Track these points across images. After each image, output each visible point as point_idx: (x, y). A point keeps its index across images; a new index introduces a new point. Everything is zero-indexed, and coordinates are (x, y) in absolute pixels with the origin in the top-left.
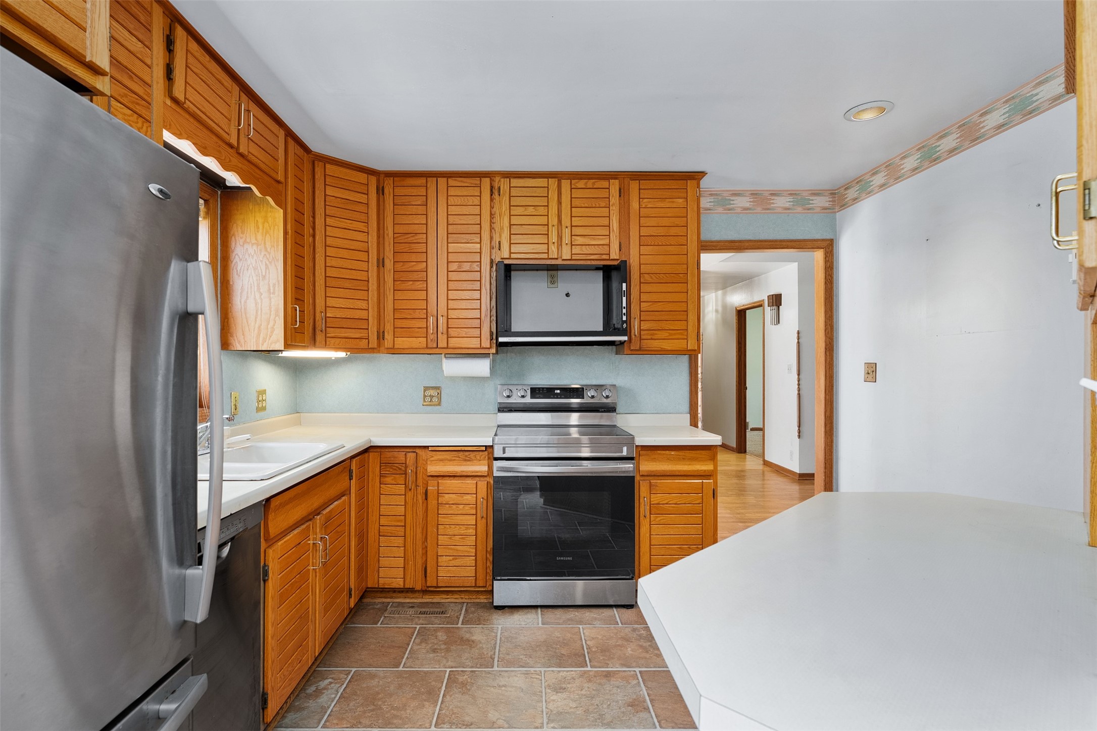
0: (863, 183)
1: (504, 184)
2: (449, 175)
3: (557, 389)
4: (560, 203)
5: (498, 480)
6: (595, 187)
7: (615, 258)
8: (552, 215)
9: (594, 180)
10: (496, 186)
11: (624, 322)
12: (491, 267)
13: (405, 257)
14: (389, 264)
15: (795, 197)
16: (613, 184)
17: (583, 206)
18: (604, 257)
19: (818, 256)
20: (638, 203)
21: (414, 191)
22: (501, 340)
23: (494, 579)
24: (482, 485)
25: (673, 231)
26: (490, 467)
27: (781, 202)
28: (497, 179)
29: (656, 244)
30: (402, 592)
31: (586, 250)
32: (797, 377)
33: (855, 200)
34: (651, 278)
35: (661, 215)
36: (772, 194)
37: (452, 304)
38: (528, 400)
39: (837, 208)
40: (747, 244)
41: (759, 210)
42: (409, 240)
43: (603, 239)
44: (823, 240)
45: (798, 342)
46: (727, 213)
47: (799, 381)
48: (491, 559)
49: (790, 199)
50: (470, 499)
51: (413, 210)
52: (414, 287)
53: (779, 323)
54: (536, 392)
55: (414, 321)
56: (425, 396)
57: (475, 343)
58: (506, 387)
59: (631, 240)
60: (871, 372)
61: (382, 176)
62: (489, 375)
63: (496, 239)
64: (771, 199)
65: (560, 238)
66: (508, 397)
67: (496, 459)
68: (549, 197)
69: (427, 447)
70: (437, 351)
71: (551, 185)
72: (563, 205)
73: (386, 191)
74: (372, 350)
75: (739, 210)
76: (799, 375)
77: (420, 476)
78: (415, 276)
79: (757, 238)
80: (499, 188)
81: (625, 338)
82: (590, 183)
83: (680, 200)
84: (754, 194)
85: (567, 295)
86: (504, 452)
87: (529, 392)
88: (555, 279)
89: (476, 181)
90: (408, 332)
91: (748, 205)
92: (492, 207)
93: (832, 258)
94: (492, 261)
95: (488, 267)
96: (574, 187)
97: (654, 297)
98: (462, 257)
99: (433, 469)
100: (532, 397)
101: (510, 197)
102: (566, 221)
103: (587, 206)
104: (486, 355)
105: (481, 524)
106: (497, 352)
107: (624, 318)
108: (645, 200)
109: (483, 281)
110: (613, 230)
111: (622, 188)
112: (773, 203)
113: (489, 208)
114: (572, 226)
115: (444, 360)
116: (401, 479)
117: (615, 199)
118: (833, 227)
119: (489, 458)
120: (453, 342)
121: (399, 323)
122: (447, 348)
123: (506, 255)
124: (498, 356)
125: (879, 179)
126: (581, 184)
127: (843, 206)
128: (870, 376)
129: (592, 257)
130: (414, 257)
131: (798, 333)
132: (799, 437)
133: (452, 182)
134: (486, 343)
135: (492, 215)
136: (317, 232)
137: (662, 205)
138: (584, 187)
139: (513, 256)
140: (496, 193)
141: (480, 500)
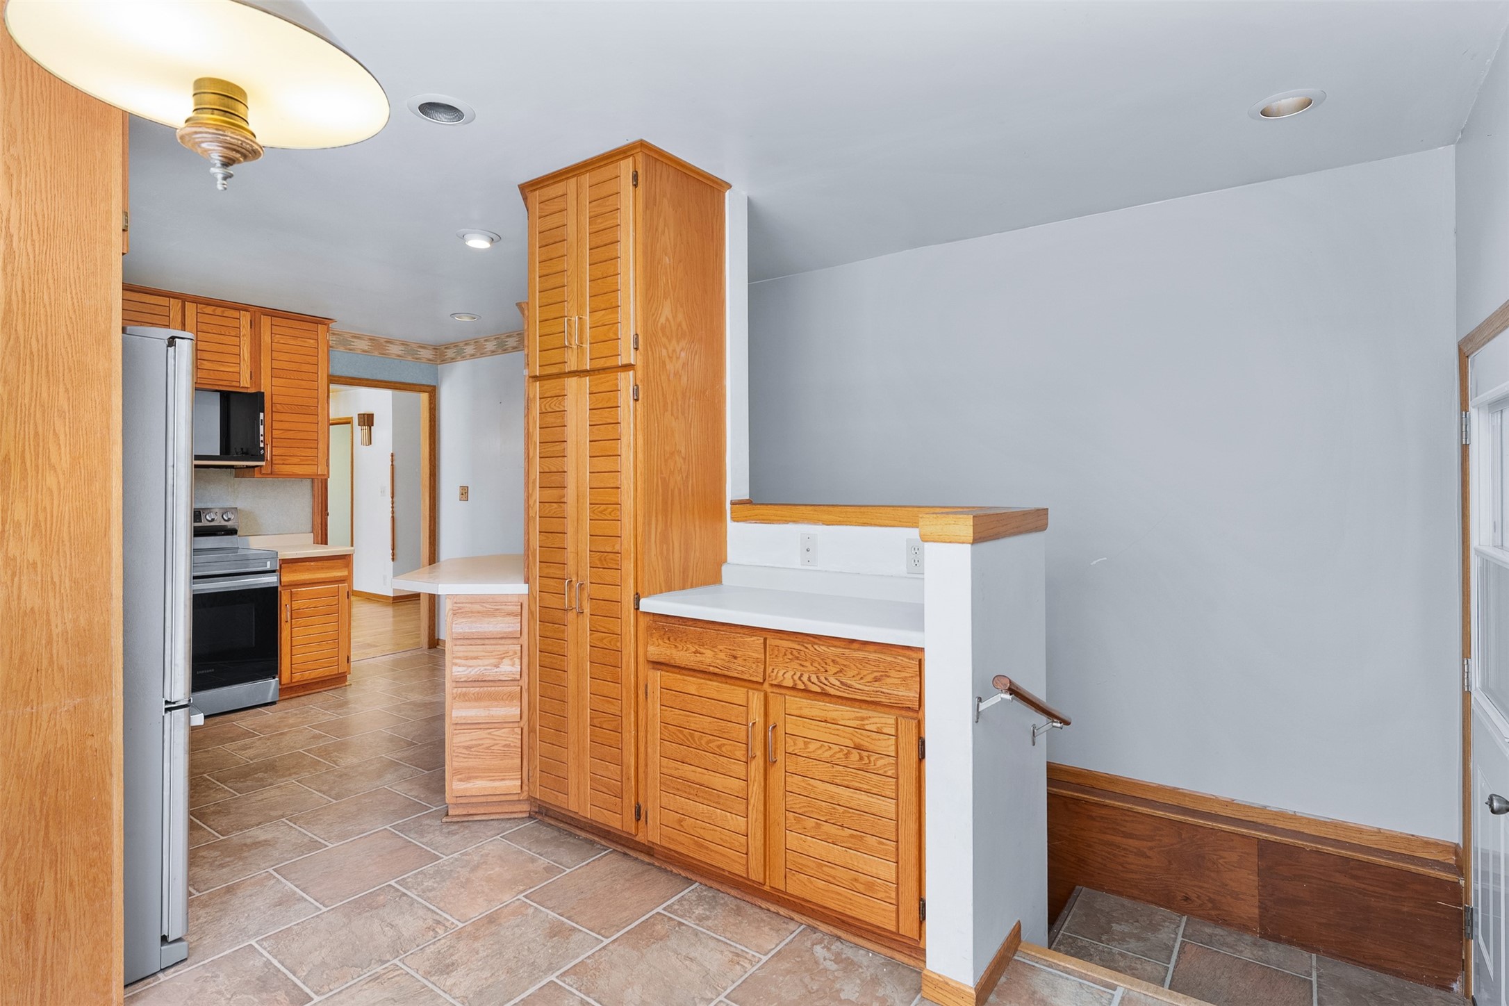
0: (459, 348)
6: (224, 315)
7: (246, 386)
9: (224, 309)
15: (406, 346)
16: (245, 315)
17: (211, 331)
18: (234, 384)
19: (424, 397)
20: (270, 337)
25: (305, 367)
27: (395, 350)
29: (288, 377)
32: (391, 499)
33: (453, 359)
34: (283, 408)
35: (293, 352)
36: (387, 342)
39: (438, 362)
40: (366, 382)
41: (376, 353)
43: (233, 366)
44: (428, 386)
45: (392, 465)
46: (347, 353)
47: (393, 504)
49: (402, 348)
53: (371, 443)
59: (262, 370)
60: (465, 493)
64: (386, 346)
68: (171, 317)
71: (173, 305)
75: (359, 351)
76: (393, 497)
79: (374, 378)
83: (312, 341)
84: (372, 340)
91: (366, 348)
93: (435, 401)
96: (201, 311)
97: (286, 426)
103: (215, 332)
108: (277, 336)
111: (253, 320)
112: (388, 350)
117: (246, 330)
118: (436, 376)
125: (469, 350)
126: (209, 310)
127: (444, 361)
128: (464, 496)
129: (221, 383)
131: (392, 456)
132: (393, 559)
137: (294, 343)
138: (212, 313)
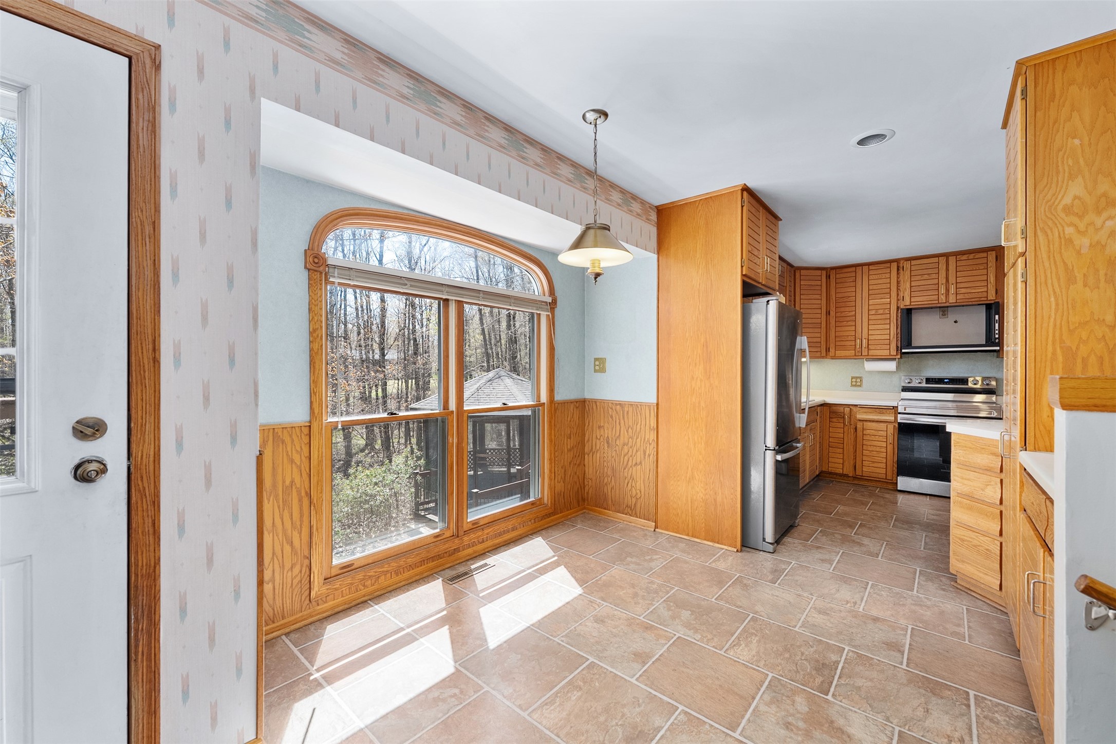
1: (907, 265)
2: (869, 264)
3: (946, 379)
4: (947, 270)
5: (900, 424)
8: (941, 278)
10: (901, 265)
11: (996, 338)
12: (898, 311)
13: (842, 309)
14: (832, 313)
21: (849, 275)
22: (903, 351)
23: (898, 476)
24: (891, 427)
26: (896, 418)
28: (902, 262)
30: (841, 476)
31: (967, 296)
37: (871, 332)
38: (924, 385)
42: (845, 301)
48: (896, 466)
50: (884, 434)
51: (848, 284)
52: (847, 325)
54: (928, 380)
55: (847, 342)
56: (852, 382)
57: (887, 353)
58: (907, 377)
61: (829, 270)
62: (895, 370)
63: (901, 294)
65: (947, 290)
66: (909, 383)
67: (900, 413)
69: (857, 405)
70: (861, 357)
72: (950, 271)
73: (831, 277)
74: (823, 357)
77: (852, 420)
78: (848, 319)
80: (903, 267)
81: (998, 348)
82: (971, 256)
85: (956, 322)
86: (905, 410)
87: (924, 380)
88: (946, 313)
89: (888, 265)
90: (844, 348)
92: (898, 278)
94: (898, 308)
95: (895, 311)
98: (878, 307)
99: (859, 416)
100: (927, 383)
101: (911, 271)
102: (952, 279)
104: (894, 359)
105: (890, 448)
106: (901, 358)
107: (997, 336)
109: (892, 319)
110: (990, 282)
113: (896, 279)
114: (957, 283)
115: (865, 362)
116: (841, 420)
119: (895, 413)
120: (871, 353)
121: (838, 343)
122: (868, 355)
123: (908, 303)
124: (902, 360)
130: (847, 309)
133: (871, 267)
134: (893, 352)
135: (898, 282)
136: (797, 303)
139: (912, 303)
140: (901, 270)
141: (889, 434)
